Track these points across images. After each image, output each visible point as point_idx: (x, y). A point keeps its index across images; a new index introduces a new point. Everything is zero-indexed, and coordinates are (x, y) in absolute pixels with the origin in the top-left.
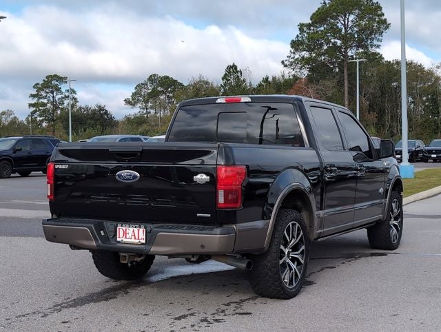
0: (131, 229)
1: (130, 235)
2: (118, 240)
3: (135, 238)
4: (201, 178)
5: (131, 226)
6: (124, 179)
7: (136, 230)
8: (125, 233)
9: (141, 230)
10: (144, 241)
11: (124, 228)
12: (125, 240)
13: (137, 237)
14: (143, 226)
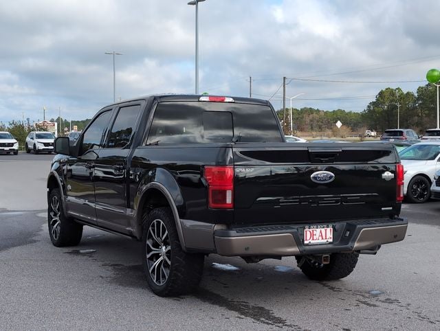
0: (318, 230)
1: (317, 236)
2: (306, 242)
3: (322, 239)
4: (388, 175)
5: (319, 226)
6: (320, 180)
7: (323, 230)
8: (312, 235)
9: (328, 230)
10: (331, 240)
11: (311, 230)
12: (312, 242)
13: (324, 238)
14: (331, 226)
